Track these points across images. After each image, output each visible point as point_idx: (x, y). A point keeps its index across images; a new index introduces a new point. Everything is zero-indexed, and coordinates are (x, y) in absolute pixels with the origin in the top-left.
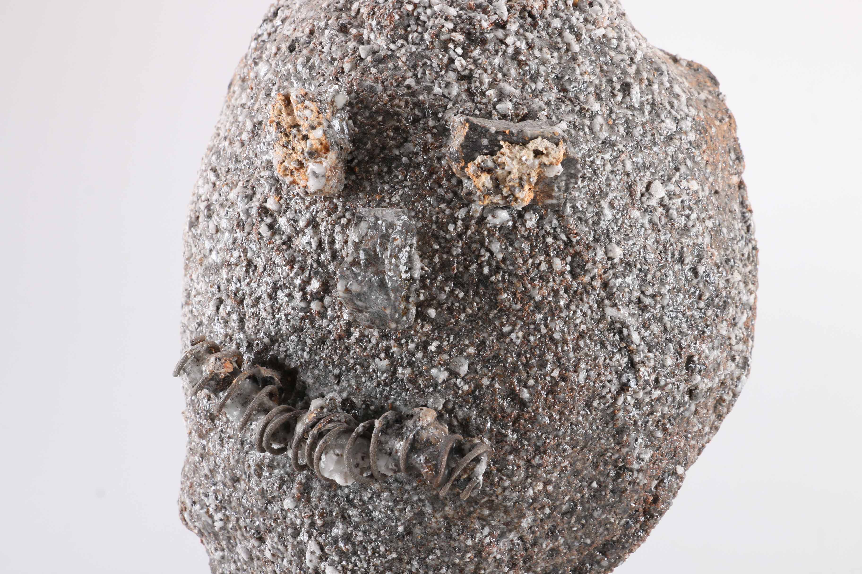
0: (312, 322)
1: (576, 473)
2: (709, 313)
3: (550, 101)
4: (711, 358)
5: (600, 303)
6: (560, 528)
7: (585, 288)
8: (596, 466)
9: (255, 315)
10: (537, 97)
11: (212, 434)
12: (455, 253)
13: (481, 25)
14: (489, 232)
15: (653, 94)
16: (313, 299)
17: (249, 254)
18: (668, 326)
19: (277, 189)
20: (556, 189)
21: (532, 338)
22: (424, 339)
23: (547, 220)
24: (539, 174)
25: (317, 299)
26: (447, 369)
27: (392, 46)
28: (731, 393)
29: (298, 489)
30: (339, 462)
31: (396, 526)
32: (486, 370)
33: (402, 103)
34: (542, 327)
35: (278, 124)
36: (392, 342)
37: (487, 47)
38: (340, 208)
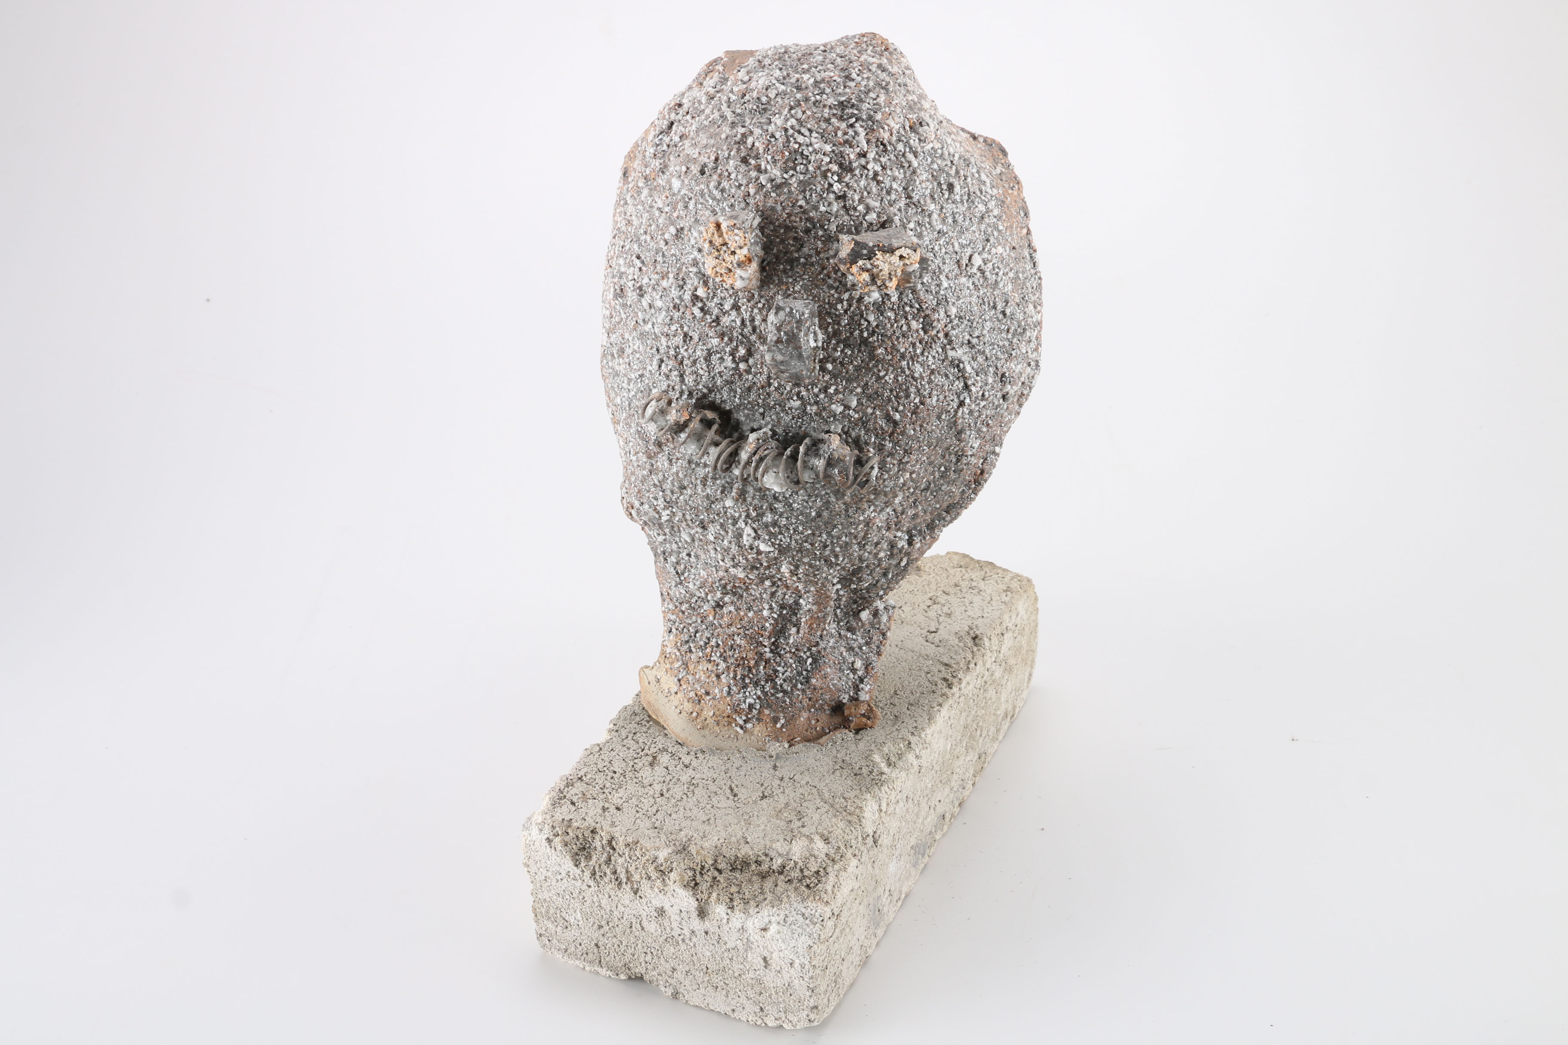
0: (740, 375)
1: (930, 463)
2: (1015, 340)
3: (900, 207)
4: (1017, 371)
5: (944, 348)
6: (919, 500)
7: (933, 339)
8: (943, 457)
9: (693, 373)
10: (892, 206)
11: (660, 456)
12: (843, 324)
13: (849, 158)
14: (866, 307)
15: (968, 187)
16: (741, 362)
17: (686, 329)
18: (989, 356)
19: (704, 282)
20: (913, 277)
21: (900, 378)
22: (824, 384)
23: (905, 294)
24: (902, 271)
25: (743, 361)
26: (842, 405)
27: (785, 176)
28: (1028, 388)
29: (736, 493)
30: (777, 476)
31: (810, 512)
32: (869, 403)
33: (798, 219)
34: (907, 370)
35: (711, 242)
36: (802, 388)
37: (854, 173)
38: (756, 296)
